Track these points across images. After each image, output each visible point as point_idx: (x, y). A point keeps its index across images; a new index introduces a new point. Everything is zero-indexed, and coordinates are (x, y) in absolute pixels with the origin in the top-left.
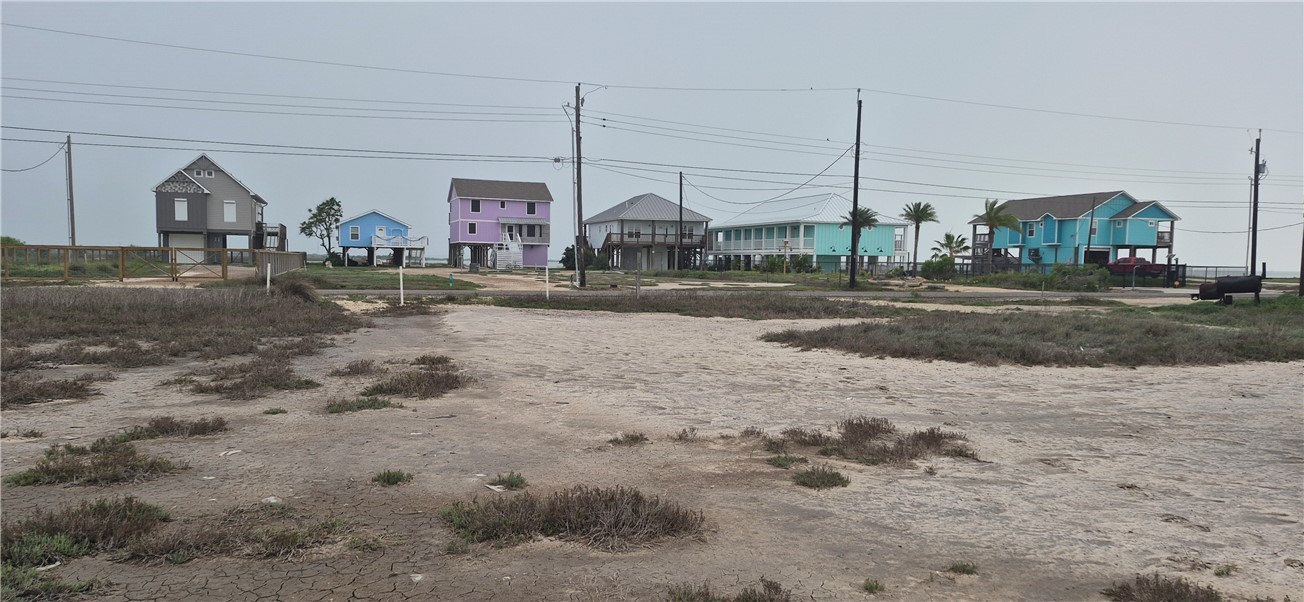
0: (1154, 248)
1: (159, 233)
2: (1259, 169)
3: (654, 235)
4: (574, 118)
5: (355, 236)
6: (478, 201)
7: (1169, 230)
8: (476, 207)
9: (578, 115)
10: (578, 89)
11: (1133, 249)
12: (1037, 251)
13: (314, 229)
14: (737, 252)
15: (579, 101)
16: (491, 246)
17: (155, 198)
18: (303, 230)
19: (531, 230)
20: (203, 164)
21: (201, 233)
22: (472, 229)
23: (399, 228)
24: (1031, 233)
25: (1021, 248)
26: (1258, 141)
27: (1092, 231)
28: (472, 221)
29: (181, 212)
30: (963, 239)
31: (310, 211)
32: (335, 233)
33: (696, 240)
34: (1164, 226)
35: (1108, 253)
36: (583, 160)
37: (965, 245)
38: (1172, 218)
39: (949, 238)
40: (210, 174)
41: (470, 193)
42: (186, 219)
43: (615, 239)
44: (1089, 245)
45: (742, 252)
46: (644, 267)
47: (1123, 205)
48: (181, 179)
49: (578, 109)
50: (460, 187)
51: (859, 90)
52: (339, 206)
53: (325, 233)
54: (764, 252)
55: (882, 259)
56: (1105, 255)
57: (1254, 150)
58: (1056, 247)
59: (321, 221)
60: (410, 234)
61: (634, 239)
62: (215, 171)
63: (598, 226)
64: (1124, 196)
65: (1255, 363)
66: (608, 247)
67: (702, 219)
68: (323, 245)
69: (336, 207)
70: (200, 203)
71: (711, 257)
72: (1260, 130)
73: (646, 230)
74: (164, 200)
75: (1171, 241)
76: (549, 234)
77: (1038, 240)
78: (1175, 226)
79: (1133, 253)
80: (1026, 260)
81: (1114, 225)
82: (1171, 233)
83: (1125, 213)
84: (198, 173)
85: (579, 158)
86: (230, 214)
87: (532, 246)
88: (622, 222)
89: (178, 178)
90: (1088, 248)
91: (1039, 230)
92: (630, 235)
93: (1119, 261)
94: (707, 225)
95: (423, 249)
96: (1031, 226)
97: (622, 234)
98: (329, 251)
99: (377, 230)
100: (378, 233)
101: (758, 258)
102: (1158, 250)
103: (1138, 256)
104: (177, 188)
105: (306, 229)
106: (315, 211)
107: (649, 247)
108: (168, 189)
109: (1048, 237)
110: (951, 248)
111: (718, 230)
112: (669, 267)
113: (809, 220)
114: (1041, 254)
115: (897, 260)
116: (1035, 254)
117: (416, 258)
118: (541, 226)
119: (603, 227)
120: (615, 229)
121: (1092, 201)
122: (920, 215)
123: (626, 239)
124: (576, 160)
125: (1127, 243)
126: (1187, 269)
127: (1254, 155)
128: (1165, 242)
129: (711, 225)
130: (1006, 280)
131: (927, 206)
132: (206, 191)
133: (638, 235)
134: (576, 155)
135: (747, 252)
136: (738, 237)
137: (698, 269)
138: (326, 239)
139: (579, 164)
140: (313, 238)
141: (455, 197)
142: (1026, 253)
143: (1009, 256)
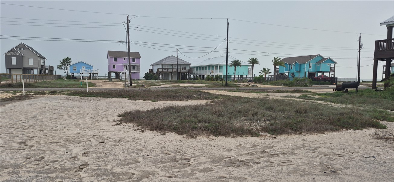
0: (329, 72)
1: (7, 69)
2: (360, 46)
3: (173, 69)
4: (126, 27)
5: (75, 70)
6: (116, 58)
7: (334, 67)
8: (115, 60)
9: (128, 26)
10: (128, 17)
11: (323, 73)
12: (293, 73)
13: (62, 67)
14: (200, 74)
15: (128, 21)
16: (121, 72)
17: (5, 57)
18: (58, 68)
19: (134, 67)
20: (22, 46)
21: (21, 69)
22: (114, 67)
23: (89, 67)
24: (291, 68)
25: (289, 72)
26: (360, 37)
27: (310, 67)
28: (114, 64)
29: (14, 62)
30: (269, 70)
31: (60, 61)
32: (69, 69)
33: (187, 70)
34: (332, 65)
35: (315, 74)
36: (130, 42)
37: (269, 72)
38: (335, 63)
39: (264, 69)
40: (24, 49)
41: (113, 55)
42: (16, 64)
43: (160, 70)
44: (309, 71)
45: (201, 74)
46: (170, 79)
47: (320, 59)
48: (14, 51)
49: (128, 24)
50: (110, 54)
51: (228, 19)
52: (70, 60)
53: (66, 68)
54: (207, 74)
55: (245, 76)
56: (314, 75)
57: (359, 40)
58: (299, 72)
59: (65, 65)
60: (93, 69)
61: (166, 70)
62: (26, 48)
63: (156, 66)
64: (320, 56)
65: (345, 131)
66: (159, 73)
67: (188, 64)
68: (65, 72)
69: (69, 60)
70: (20, 59)
71: (192, 76)
72: (361, 34)
73: (170, 67)
74: (8, 58)
75: (335, 70)
76: (140, 69)
77: (293, 70)
78: (336, 65)
79: (323, 74)
80: (290, 76)
81: (317, 65)
82: (334, 68)
83: (320, 61)
84: (20, 49)
85: (129, 41)
86: (31, 63)
87: (134, 72)
88: (162, 65)
89: (13, 50)
90: (309, 72)
91: (294, 67)
92: (165, 69)
93: (318, 76)
94: (190, 66)
95: (97, 74)
96: (291, 66)
97: (162, 69)
98: (67, 74)
99: (82, 67)
100: (83, 68)
101: (206, 76)
102: (331, 73)
103: (324, 75)
104: (13, 54)
105: (59, 67)
106: (62, 61)
107: (171, 73)
108: (9, 54)
109: (296, 69)
110: (265, 72)
111: (194, 67)
112: (178, 79)
113: (221, 64)
114: (294, 74)
115: (249, 76)
116: (293, 75)
117: (96, 76)
118: (137, 66)
119: (157, 66)
120: (160, 67)
121: (310, 58)
122: (254, 62)
123: (164, 70)
124: (127, 42)
125: (321, 71)
126: (338, 79)
127: (359, 42)
128: (333, 70)
129: (191, 66)
130: (278, 83)
131: (256, 59)
132: (22, 55)
133: (168, 69)
134: (127, 40)
135: (203, 74)
136: (200, 70)
137: (187, 79)
138: (66, 71)
139: (129, 43)
140: (62, 70)
141: (109, 57)
142: (290, 74)
143: (285, 75)
